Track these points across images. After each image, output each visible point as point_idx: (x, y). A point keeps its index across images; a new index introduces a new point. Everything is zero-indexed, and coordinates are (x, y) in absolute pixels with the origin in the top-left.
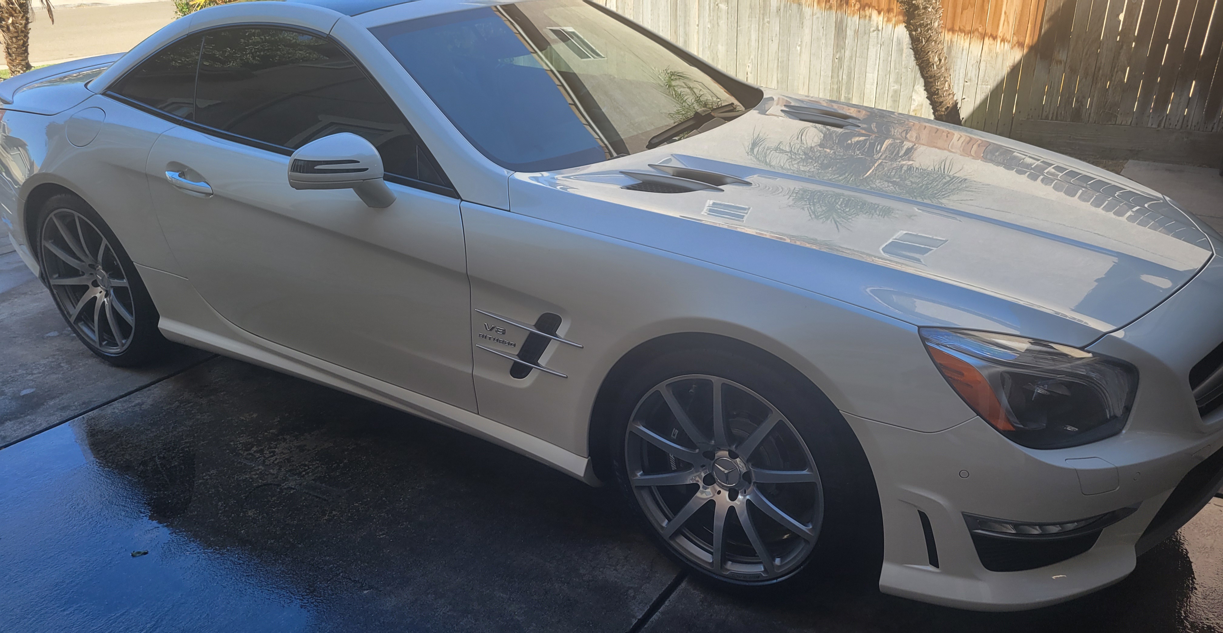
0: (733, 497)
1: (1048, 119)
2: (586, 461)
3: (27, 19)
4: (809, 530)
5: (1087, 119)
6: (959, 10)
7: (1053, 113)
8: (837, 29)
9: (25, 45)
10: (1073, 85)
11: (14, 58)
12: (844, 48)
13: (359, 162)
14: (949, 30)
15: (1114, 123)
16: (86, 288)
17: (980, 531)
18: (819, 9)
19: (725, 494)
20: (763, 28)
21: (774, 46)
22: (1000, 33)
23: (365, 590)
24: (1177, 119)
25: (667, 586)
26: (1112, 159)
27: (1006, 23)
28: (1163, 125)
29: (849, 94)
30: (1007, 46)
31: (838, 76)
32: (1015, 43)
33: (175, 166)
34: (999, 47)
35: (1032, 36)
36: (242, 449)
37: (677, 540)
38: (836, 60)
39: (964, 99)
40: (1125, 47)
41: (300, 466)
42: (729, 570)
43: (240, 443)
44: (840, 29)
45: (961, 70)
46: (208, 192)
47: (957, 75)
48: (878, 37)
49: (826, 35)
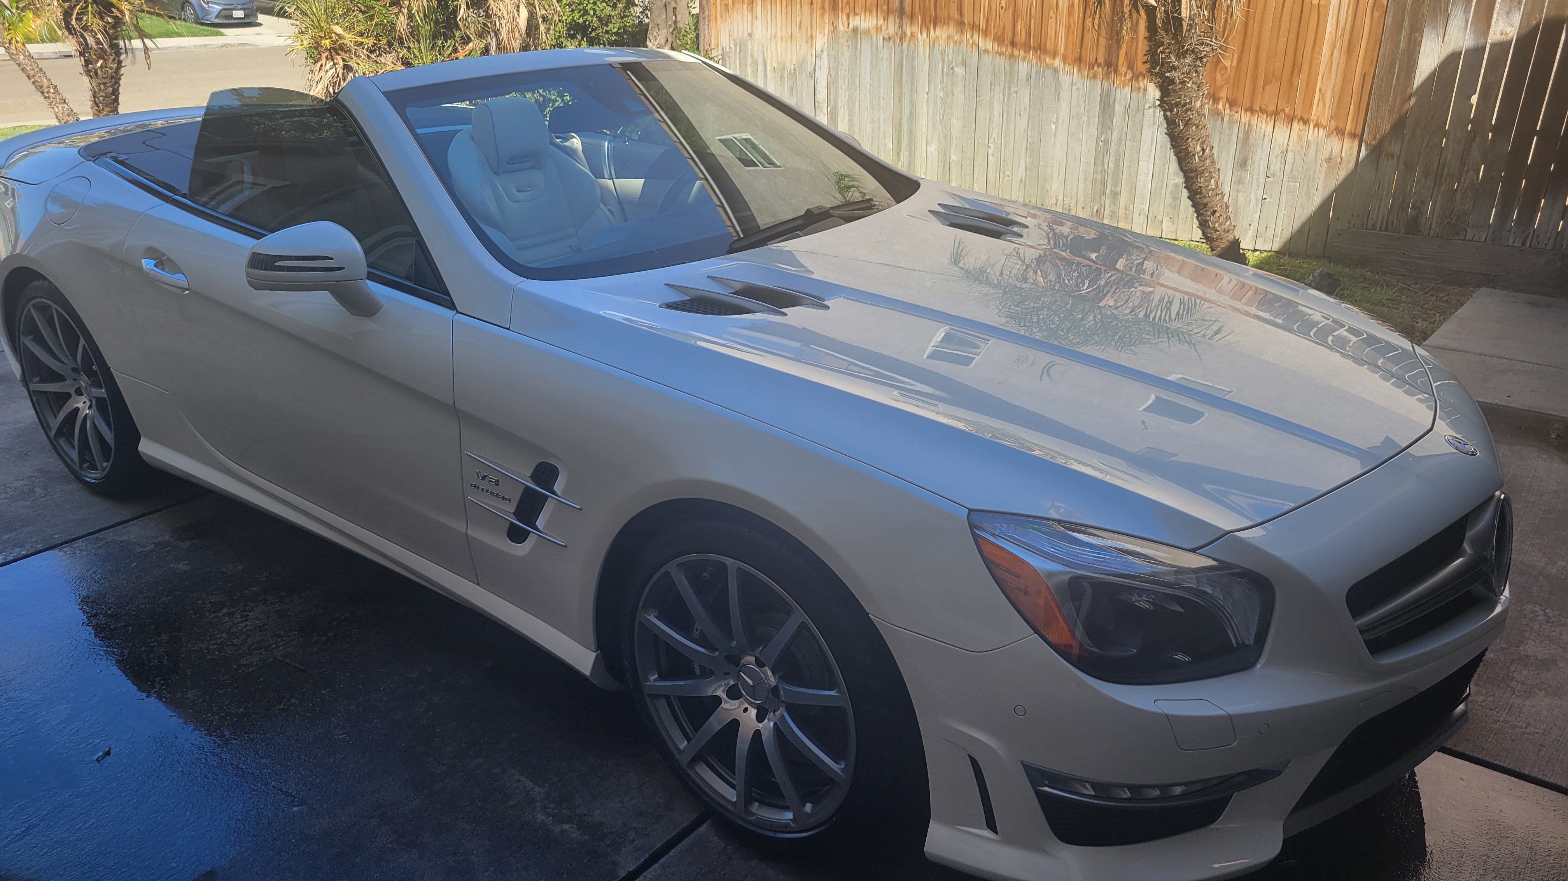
0: (760, 718)
1: (1375, 229)
2: (593, 655)
3: (120, 62)
4: (840, 769)
5: (1428, 232)
6: (1260, 84)
7: (1382, 222)
8: (1102, 103)
9: (116, 92)
10: (1409, 187)
11: (101, 108)
12: (1110, 128)
13: (332, 259)
14: (1246, 110)
15: (1463, 238)
16: (68, 396)
17: (1046, 789)
18: (1080, 77)
19: (753, 712)
20: (1008, 100)
21: (1022, 123)
22: (1313, 117)
23: (295, 806)
24: (1549, 235)
25: (680, 829)
26: (1460, 286)
27: (1320, 104)
28: (1528, 243)
29: (1116, 187)
30: (1322, 133)
31: (1103, 164)
32: (1332, 129)
33: (152, 253)
34: (1312, 134)
35: (1355, 121)
36: (209, 611)
37: (697, 768)
38: (1101, 144)
39: (1265, 199)
40: (1478, 140)
41: (272, 636)
42: (754, 814)
43: (210, 602)
44: (1107, 105)
45: (1262, 162)
46: (182, 286)
47: (1256, 168)
48: (1154, 115)
49: (1088, 111)
